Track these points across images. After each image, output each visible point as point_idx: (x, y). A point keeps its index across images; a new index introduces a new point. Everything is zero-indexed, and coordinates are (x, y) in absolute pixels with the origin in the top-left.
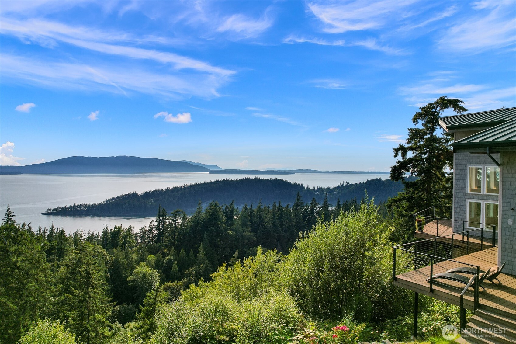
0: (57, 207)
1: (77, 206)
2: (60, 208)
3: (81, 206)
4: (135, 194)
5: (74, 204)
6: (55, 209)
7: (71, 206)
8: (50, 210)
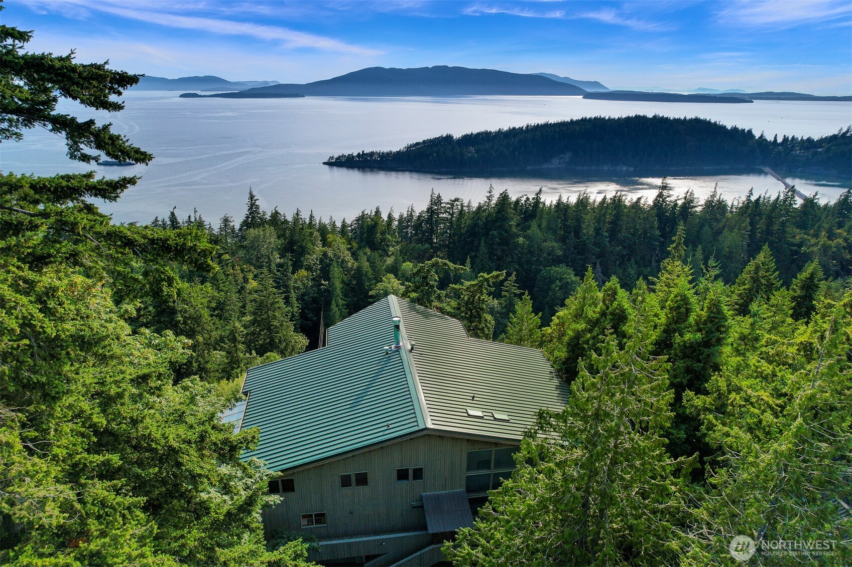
0: (341, 155)
1: (367, 154)
2: (345, 156)
3: (372, 154)
4: (449, 138)
5: (363, 151)
6: (339, 157)
7: (359, 154)
8: (332, 158)
